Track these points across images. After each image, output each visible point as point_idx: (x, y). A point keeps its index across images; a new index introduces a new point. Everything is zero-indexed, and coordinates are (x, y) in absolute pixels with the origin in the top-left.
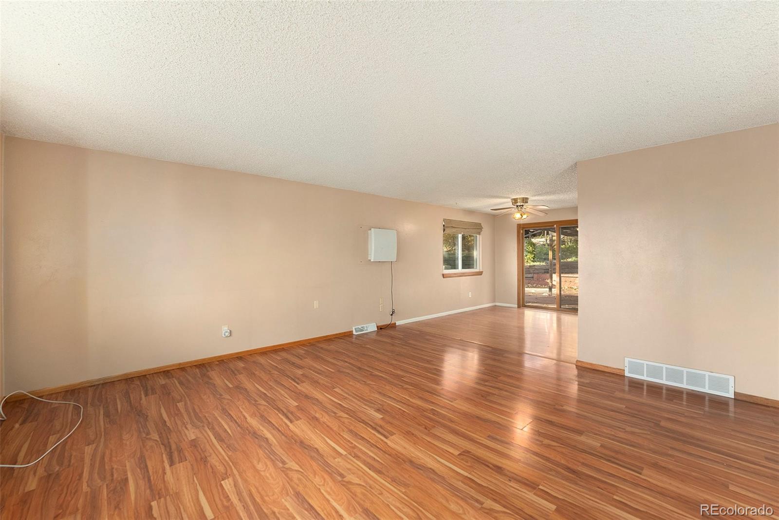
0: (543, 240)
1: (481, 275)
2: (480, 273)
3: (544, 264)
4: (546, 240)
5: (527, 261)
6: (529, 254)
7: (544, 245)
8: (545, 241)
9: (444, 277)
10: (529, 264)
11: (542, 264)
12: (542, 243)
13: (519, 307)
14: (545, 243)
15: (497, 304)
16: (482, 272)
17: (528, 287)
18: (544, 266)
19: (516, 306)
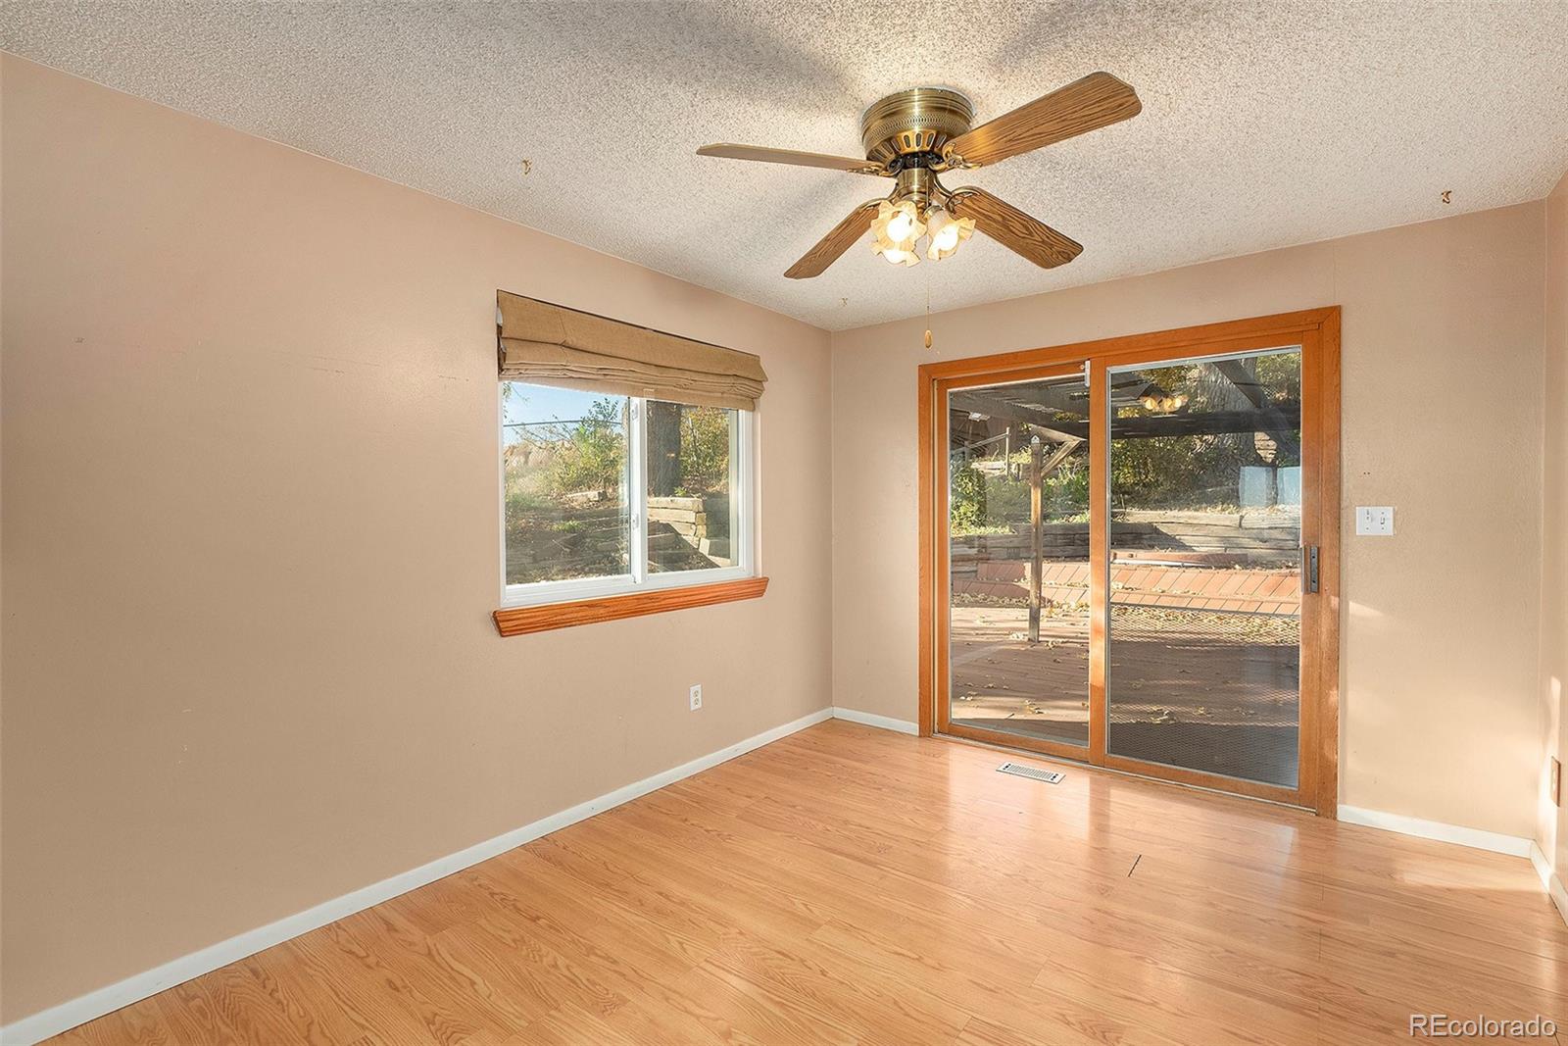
0: (1001, 464)
1: (760, 593)
2: (756, 588)
3: (1007, 530)
4: (1009, 465)
5: (960, 524)
6: (964, 503)
7: (1004, 478)
8: (1006, 467)
9: (502, 633)
10: (964, 533)
11: (1000, 531)
12: (997, 473)
13: (926, 732)
14: (1006, 473)
15: (840, 713)
16: (765, 581)
17: (962, 604)
18: (1007, 537)
19: (913, 728)
